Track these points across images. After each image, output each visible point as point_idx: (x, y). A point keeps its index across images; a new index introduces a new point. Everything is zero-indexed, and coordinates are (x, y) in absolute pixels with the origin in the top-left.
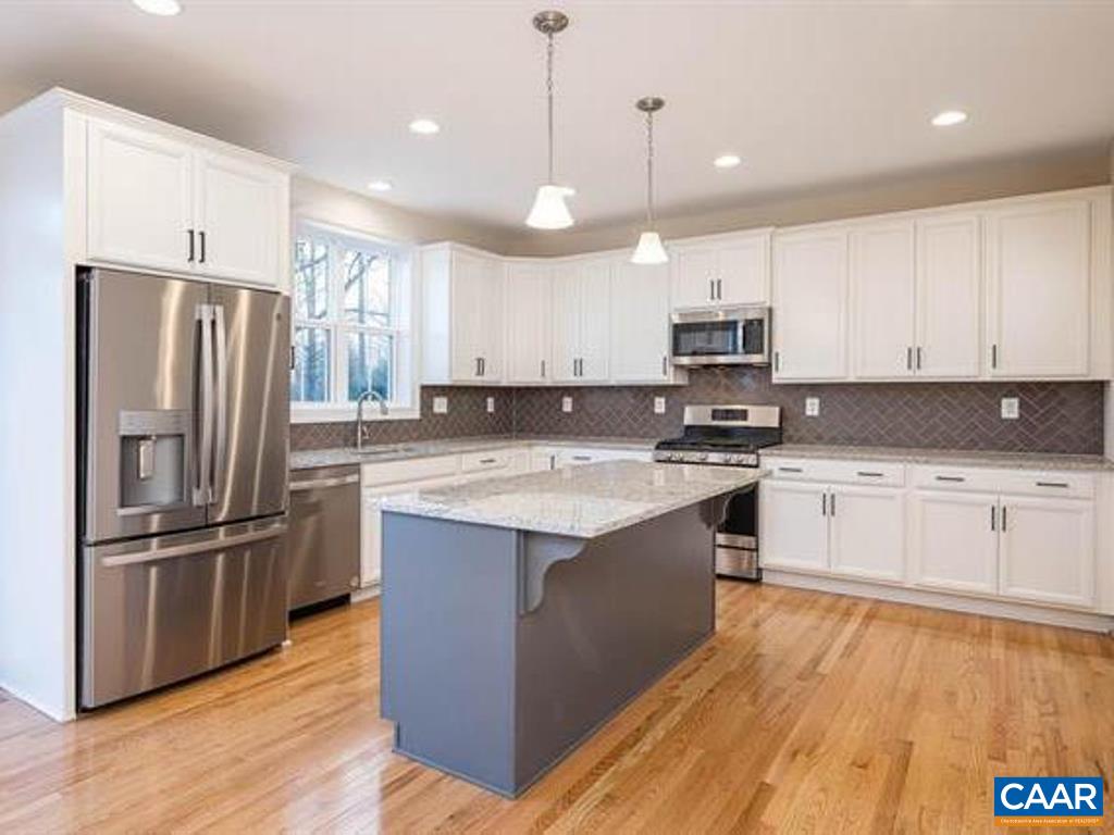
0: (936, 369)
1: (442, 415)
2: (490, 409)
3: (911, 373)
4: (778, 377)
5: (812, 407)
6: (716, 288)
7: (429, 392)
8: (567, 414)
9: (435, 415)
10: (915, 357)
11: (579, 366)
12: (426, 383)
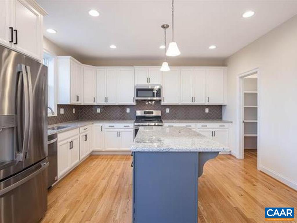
0: (197, 102)
1: (62, 114)
2: (74, 112)
3: (193, 103)
4: (163, 103)
5: (168, 111)
6: (149, 80)
7: (60, 106)
8: (99, 113)
9: (60, 114)
10: (193, 99)
11: (106, 99)
12: (58, 104)
